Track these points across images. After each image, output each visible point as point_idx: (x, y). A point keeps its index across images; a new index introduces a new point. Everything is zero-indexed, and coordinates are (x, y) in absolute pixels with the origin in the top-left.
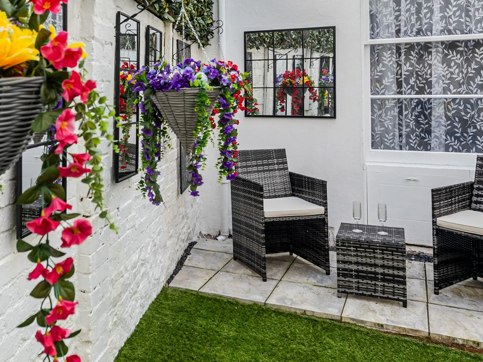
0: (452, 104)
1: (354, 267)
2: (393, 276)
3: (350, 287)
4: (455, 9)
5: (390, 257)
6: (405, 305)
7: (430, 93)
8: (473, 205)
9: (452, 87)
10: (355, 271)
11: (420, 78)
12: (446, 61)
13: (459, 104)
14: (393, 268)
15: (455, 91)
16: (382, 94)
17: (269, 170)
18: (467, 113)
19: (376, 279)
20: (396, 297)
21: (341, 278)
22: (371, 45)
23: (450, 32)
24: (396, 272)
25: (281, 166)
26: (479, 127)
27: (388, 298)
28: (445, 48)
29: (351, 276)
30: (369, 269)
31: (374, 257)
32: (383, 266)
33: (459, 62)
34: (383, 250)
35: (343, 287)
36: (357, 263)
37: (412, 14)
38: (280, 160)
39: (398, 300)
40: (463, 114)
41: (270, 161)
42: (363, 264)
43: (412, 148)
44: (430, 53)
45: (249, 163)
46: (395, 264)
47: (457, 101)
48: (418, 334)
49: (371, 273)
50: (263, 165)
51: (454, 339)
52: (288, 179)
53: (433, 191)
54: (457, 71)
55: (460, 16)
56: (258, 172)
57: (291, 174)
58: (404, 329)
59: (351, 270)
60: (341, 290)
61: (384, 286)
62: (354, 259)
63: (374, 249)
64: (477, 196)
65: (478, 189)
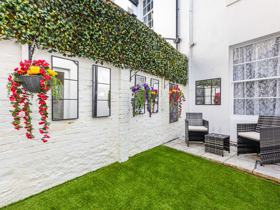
0: (261, 100)
1: (209, 144)
2: (219, 147)
3: (208, 150)
4: (263, 70)
5: (219, 142)
6: (223, 156)
7: (254, 97)
8: (256, 130)
9: (261, 95)
10: (210, 145)
11: (251, 93)
12: (260, 87)
13: (264, 100)
14: (219, 145)
15: (262, 96)
16: (238, 98)
17: (196, 118)
18: (267, 103)
19: (215, 148)
20: (220, 154)
21: (206, 147)
22: (234, 83)
23: (261, 77)
24: (220, 146)
25: (200, 118)
26: (271, 108)
27: (218, 154)
28: (259, 83)
29: (208, 147)
30: (213, 145)
31: (215, 142)
32: (217, 144)
33: (264, 87)
34: (217, 140)
35: (206, 149)
36: (210, 143)
37: (248, 73)
38: (200, 116)
39: (221, 154)
40: (266, 104)
41: (197, 116)
42: (211, 143)
43: (247, 114)
44: (254, 84)
45: (190, 116)
46: (220, 144)
47: (263, 99)
48: (220, 163)
49: (214, 146)
50: (195, 117)
51: (230, 165)
52: (202, 121)
53: (237, 124)
54: (263, 90)
55: (264, 72)
56: (193, 119)
57: (203, 120)
58: (217, 161)
59: (208, 145)
60: (206, 150)
61: (217, 150)
62: (209, 142)
63: (214, 139)
64: (258, 128)
65: (258, 126)
